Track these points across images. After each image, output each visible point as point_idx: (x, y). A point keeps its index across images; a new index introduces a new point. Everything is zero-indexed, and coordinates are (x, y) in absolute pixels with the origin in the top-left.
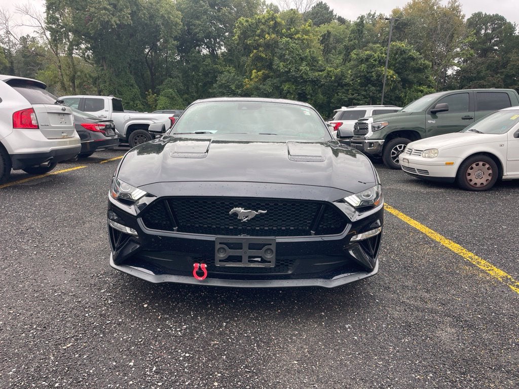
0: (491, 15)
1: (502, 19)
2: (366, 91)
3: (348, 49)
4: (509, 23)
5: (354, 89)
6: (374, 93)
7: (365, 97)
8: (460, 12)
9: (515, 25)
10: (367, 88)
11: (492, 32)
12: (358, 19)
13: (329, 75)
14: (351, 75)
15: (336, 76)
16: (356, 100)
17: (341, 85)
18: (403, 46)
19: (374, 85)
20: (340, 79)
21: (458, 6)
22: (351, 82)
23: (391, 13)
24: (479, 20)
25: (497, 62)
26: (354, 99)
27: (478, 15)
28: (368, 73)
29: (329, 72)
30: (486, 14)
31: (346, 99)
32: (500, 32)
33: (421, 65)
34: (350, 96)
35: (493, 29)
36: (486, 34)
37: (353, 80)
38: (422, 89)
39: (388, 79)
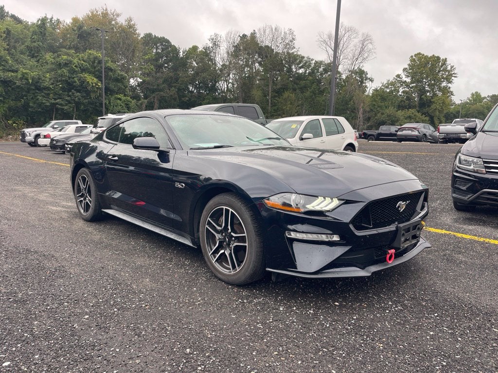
0: (159, 37)
1: (168, 41)
2: (69, 96)
3: (32, 50)
4: (174, 46)
5: (55, 94)
6: (79, 99)
7: (69, 102)
8: (136, 30)
9: (179, 48)
10: (70, 93)
11: (162, 51)
12: (38, 21)
13: (24, 77)
14: (50, 79)
15: (33, 79)
16: (59, 105)
17: (39, 89)
18: (99, 56)
19: (78, 91)
20: (37, 82)
21: (134, 25)
22: (51, 86)
23: (71, 21)
24: (150, 40)
25: (171, 77)
26: (57, 104)
27: (149, 36)
28: (69, 78)
29: (23, 74)
30: (155, 36)
31: (48, 104)
32: (169, 53)
33: (119, 76)
34: (53, 101)
35: (163, 50)
36: (157, 53)
37: (52, 84)
38: (119, 97)
39: (93, 86)
